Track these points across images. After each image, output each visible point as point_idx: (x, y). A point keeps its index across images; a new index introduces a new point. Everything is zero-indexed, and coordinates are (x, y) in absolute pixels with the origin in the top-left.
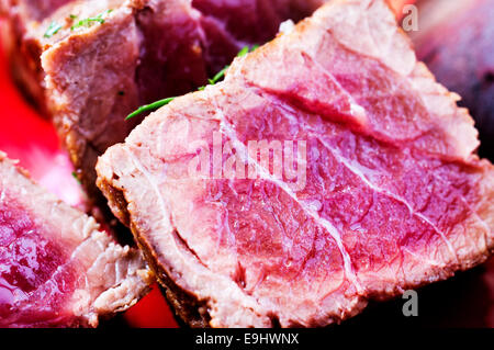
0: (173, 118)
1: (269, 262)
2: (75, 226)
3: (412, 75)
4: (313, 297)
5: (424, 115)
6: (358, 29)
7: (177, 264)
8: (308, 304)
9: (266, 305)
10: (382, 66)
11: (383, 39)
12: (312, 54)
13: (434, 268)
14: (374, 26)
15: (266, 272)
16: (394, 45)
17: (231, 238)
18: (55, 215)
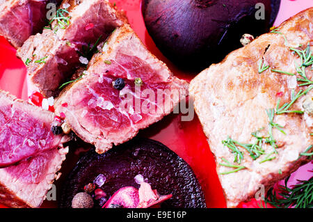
0: (74, 91)
1: (109, 129)
2: (49, 117)
3: (147, 59)
4: (123, 136)
5: (152, 71)
6: (128, 48)
7: (83, 135)
8: (121, 138)
9: (110, 141)
10: (137, 58)
11: (137, 49)
12: (114, 60)
13: (158, 118)
14: (133, 45)
15: (108, 132)
16: (140, 50)
17: (97, 124)
18: (43, 115)
